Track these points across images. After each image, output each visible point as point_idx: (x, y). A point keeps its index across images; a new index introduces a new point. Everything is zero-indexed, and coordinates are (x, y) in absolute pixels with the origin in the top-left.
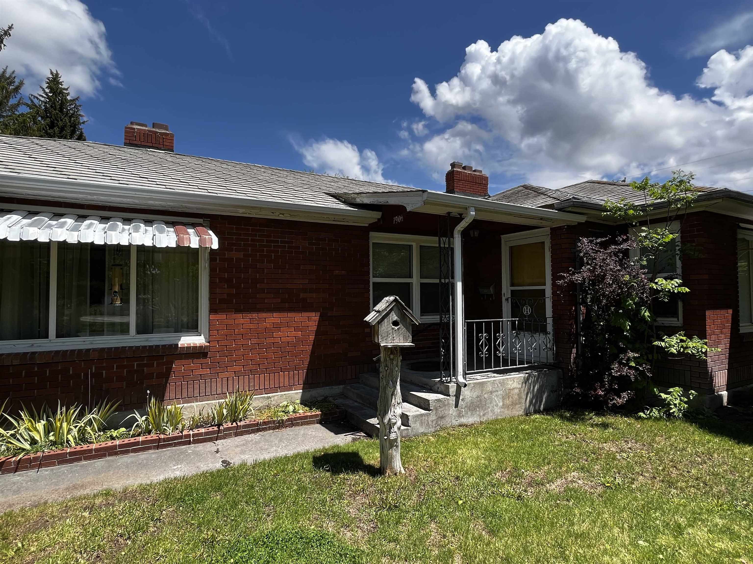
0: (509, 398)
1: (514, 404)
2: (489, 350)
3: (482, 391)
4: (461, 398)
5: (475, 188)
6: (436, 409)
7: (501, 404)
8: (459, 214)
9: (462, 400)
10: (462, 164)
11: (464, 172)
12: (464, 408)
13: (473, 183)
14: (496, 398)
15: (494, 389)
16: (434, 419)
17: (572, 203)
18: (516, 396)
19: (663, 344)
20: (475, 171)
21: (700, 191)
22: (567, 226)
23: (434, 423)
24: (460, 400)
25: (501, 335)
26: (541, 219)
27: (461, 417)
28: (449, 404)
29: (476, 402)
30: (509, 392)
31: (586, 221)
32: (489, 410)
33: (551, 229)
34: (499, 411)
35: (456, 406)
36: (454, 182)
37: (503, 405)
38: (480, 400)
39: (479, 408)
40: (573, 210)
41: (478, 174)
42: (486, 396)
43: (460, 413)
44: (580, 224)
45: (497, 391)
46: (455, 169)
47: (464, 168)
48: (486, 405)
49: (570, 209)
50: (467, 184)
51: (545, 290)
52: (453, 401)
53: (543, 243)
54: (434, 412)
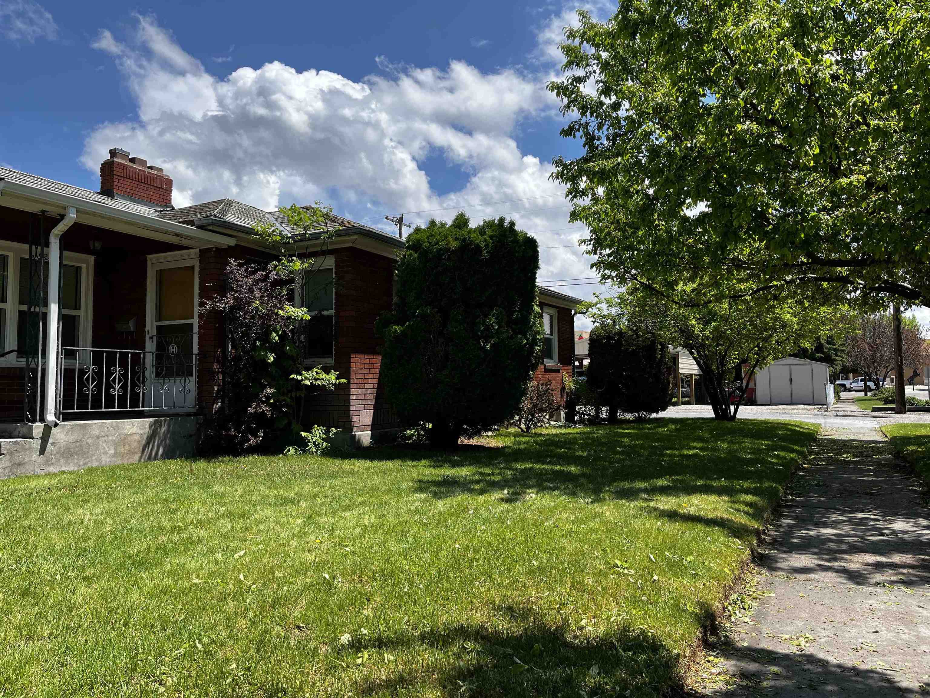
0: (124, 445)
1: (131, 453)
2: (99, 386)
3: (84, 435)
4: (50, 441)
5: (149, 193)
6: (11, 453)
7: (112, 451)
8: (60, 215)
9: (52, 444)
10: (129, 154)
11: (130, 167)
12: (55, 455)
13: (147, 186)
14: (104, 445)
15: (102, 433)
16: (7, 465)
17: (210, 221)
18: (135, 444)
19: (299, 378)
20: (151, 168)
21: (340, 224)
22: (216, 248)
23: (7, 471)
24: (49, 445)
25: (118, 369)
26: (177, 235)
27: (49, 465)
28: (30, 448)
29: (74, 448)
30: (125, 439)
31: (236, 245)
32: (94, 458)
33: (200, 250)
34: (108, 460)
35: (42, 451)
36: (113, 179)
37: (116, 453)
38: (81, 446)
39: (78, 455)
40: (215, 229)
41: (156, 172)
42: (89, 441)
43: (48, 461)
44: (230, 247)
45: (107, 436)
46: (115, 160)
47: (133, 160)
48: (88, 452)
49: (211, 228)
50: (136, 186)
51: (192, 324)
52: (36, 444)
53: (193, 267)
54: (8, 457)
